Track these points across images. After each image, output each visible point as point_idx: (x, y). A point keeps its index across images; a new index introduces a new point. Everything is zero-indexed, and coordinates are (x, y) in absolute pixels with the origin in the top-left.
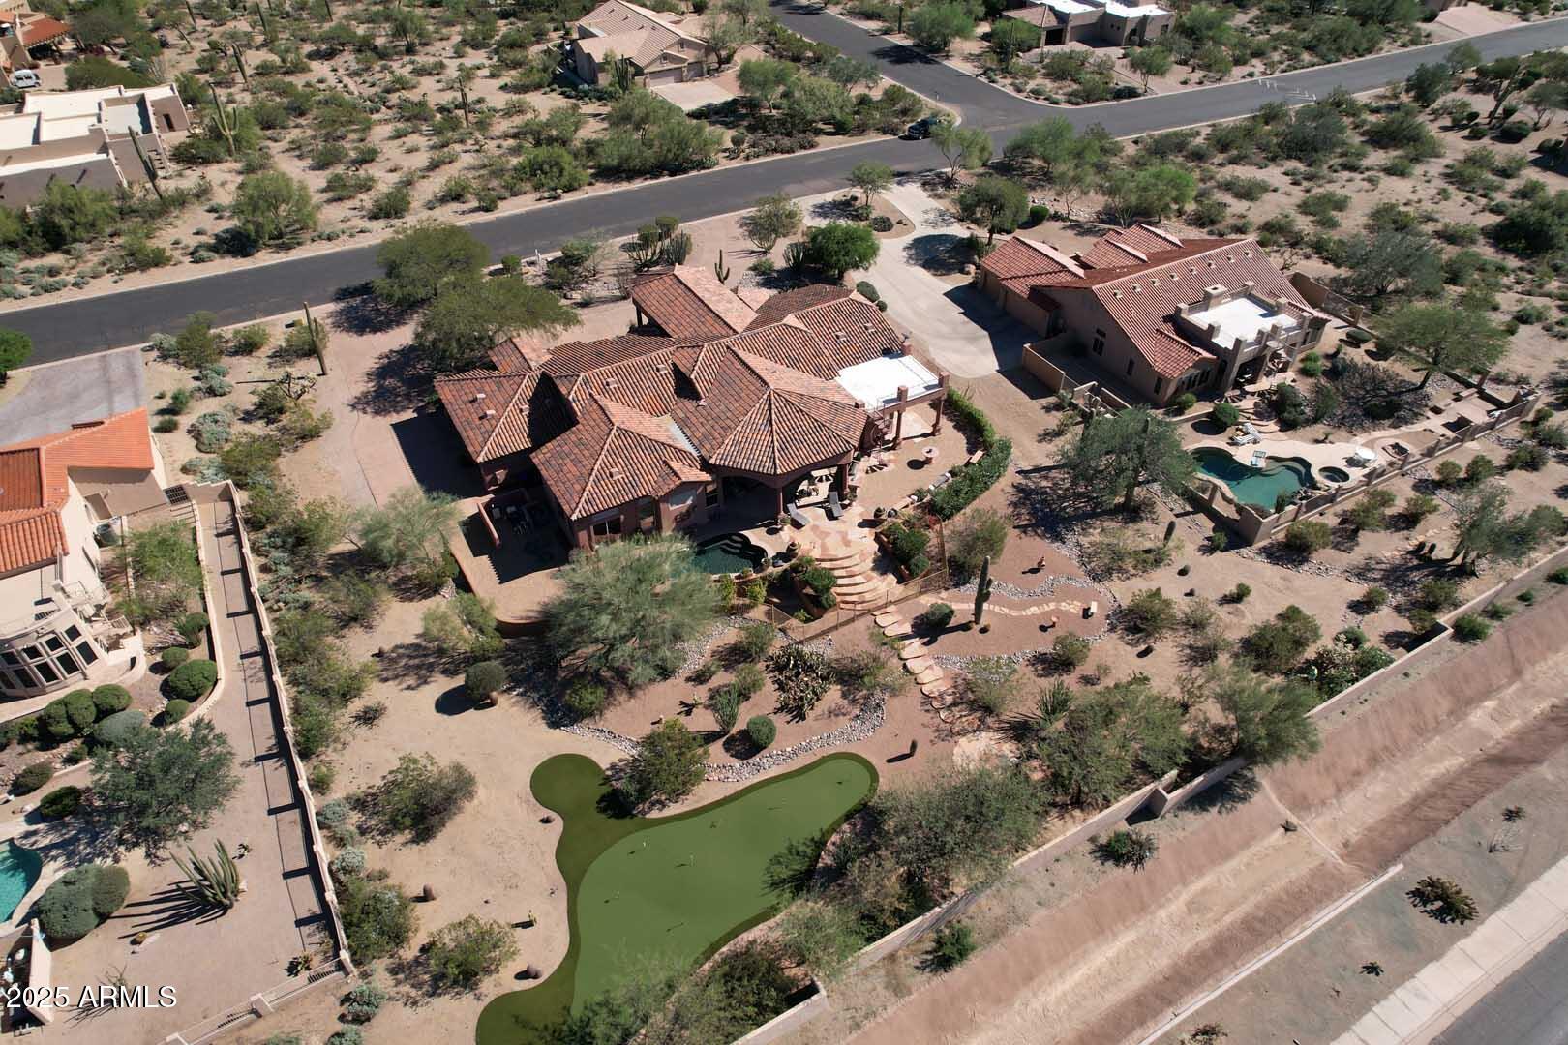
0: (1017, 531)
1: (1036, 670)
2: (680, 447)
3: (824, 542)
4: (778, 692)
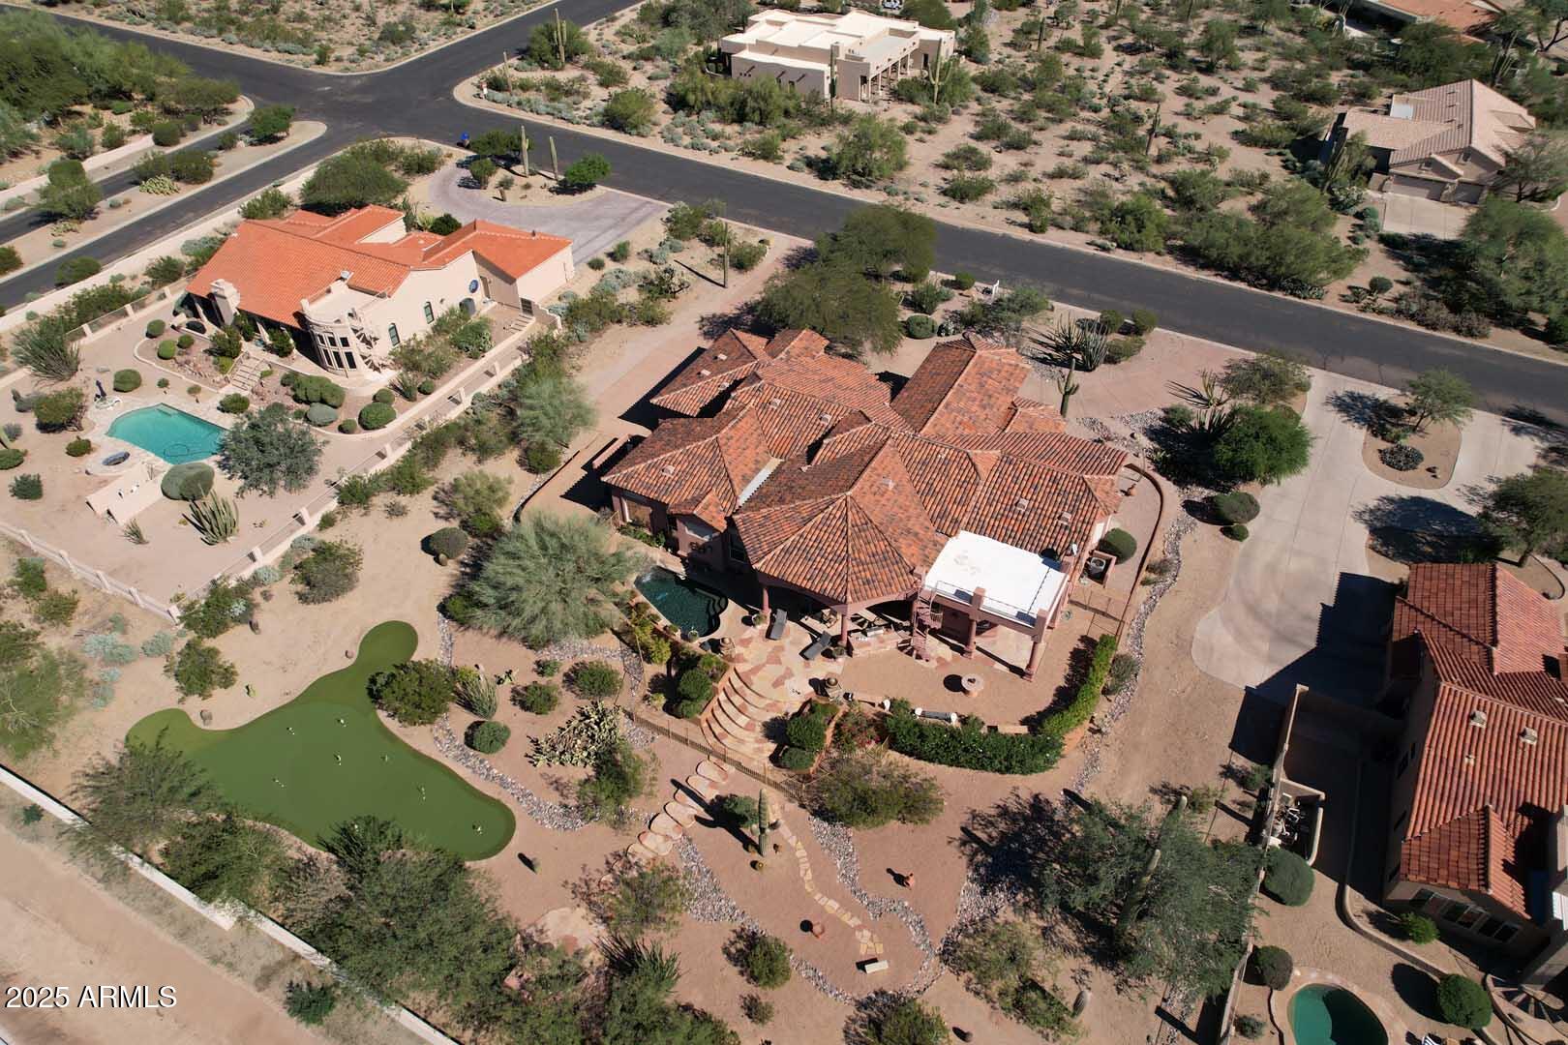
0: (959, 834)
1: (732, 943)
2: (737, 489)
3: (764, 665)
4: (557, 731)
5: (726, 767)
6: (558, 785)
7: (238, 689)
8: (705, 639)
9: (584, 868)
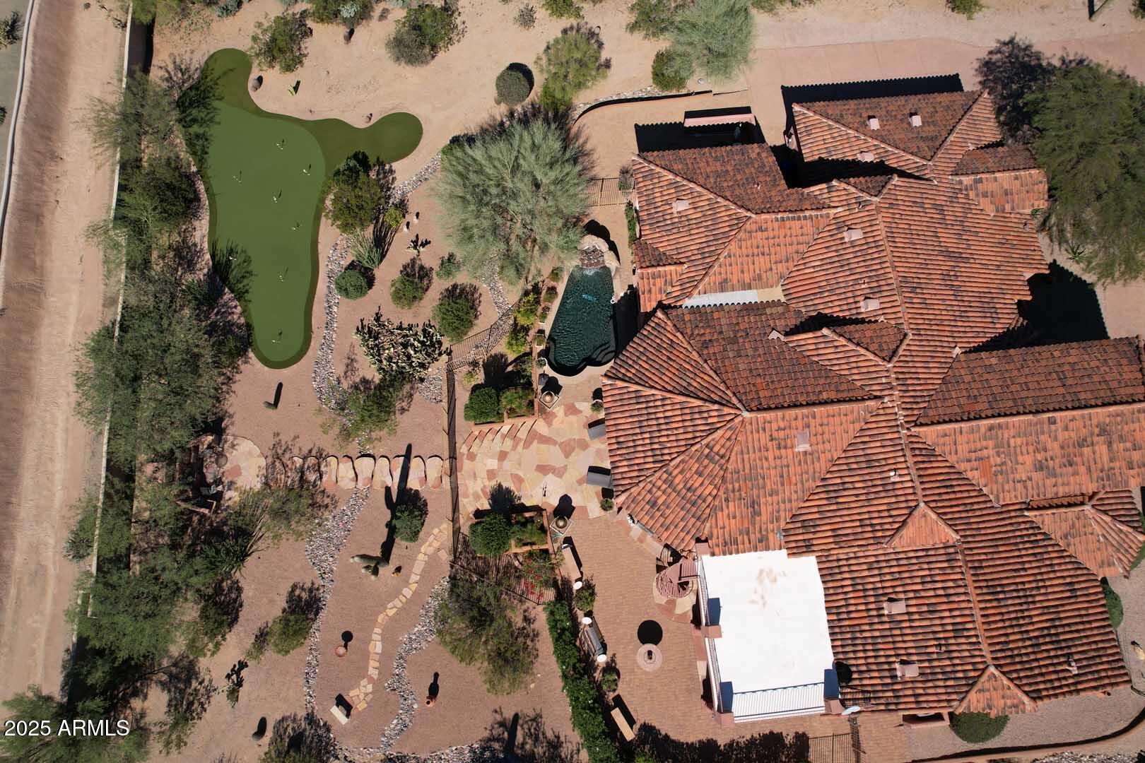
0: (507, 715)
1: (303, 589)
2: (701, 287)
3: (555, 443)
4: (396, 324)
5: (446, 480)
6: (351, 363)
7: (291, 78)
8: (552, 373)
9: (296, 437)
